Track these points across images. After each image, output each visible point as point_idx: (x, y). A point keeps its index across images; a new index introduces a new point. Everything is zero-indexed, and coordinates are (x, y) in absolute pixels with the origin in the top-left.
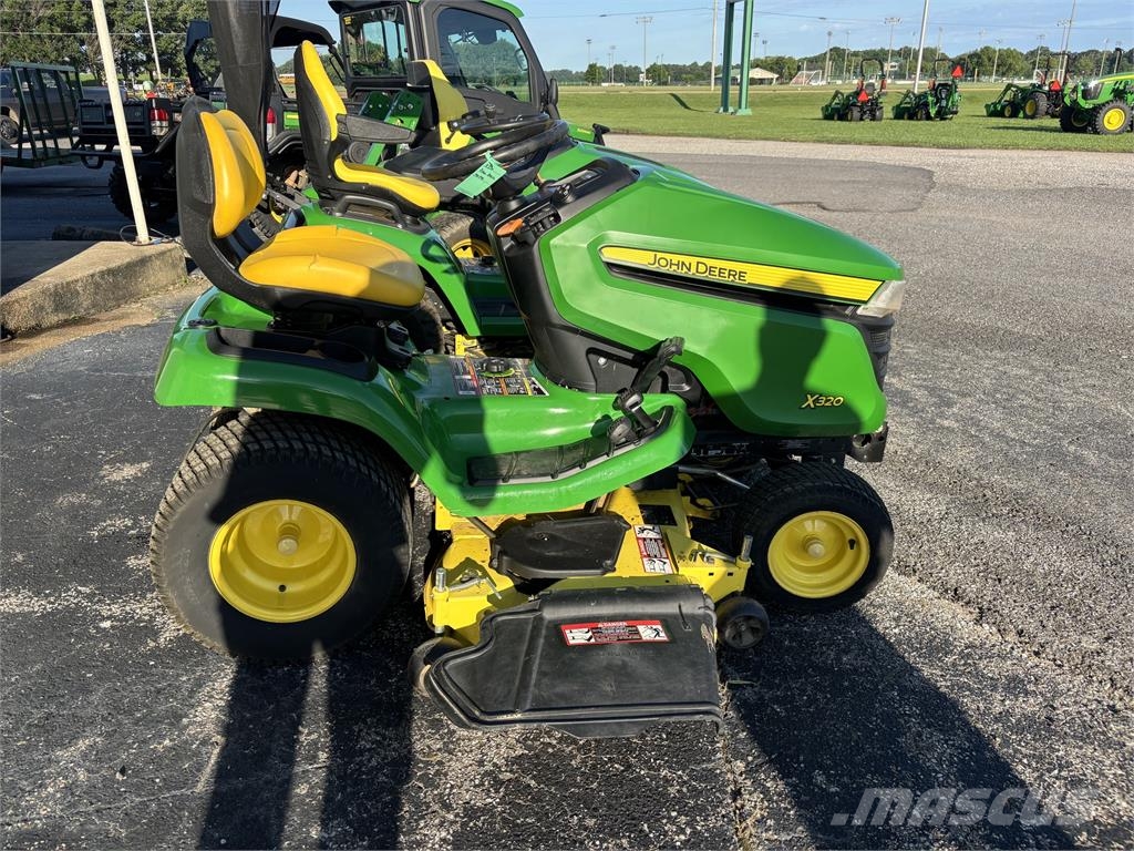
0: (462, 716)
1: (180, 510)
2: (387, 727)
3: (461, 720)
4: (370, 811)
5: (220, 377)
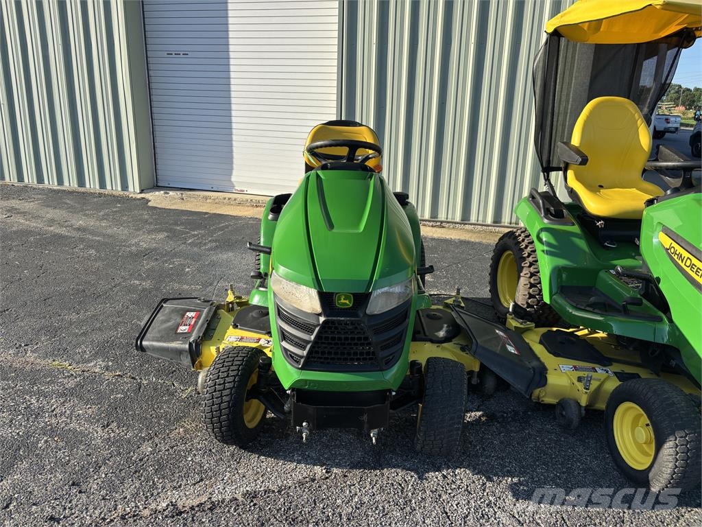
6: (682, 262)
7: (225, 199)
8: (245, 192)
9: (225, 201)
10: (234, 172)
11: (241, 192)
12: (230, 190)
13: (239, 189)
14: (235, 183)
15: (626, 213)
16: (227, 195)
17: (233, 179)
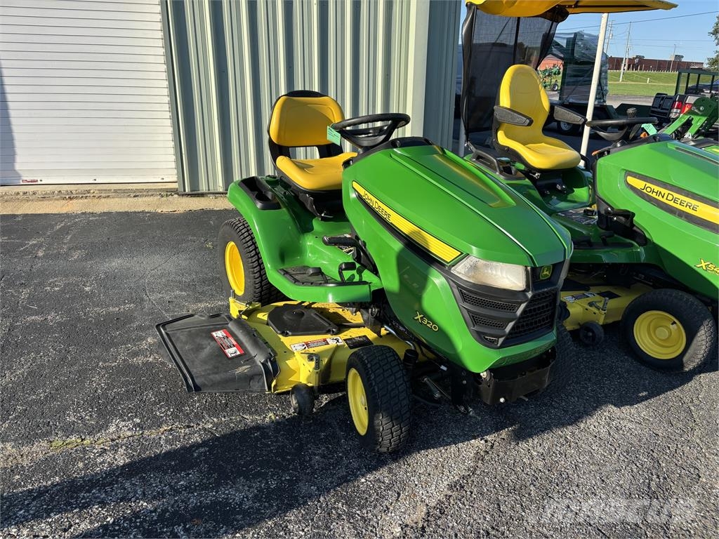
6: (663, 197)
7: (18, 193)
8: (39, 182)
9: (18, 196)
10: (19, 159)
11: (33, 183)
12: (16, 182)
13: (28, 179)
14: (19, 172)
15: (565, 163)
16: (16, 189)
17: (18, 167)
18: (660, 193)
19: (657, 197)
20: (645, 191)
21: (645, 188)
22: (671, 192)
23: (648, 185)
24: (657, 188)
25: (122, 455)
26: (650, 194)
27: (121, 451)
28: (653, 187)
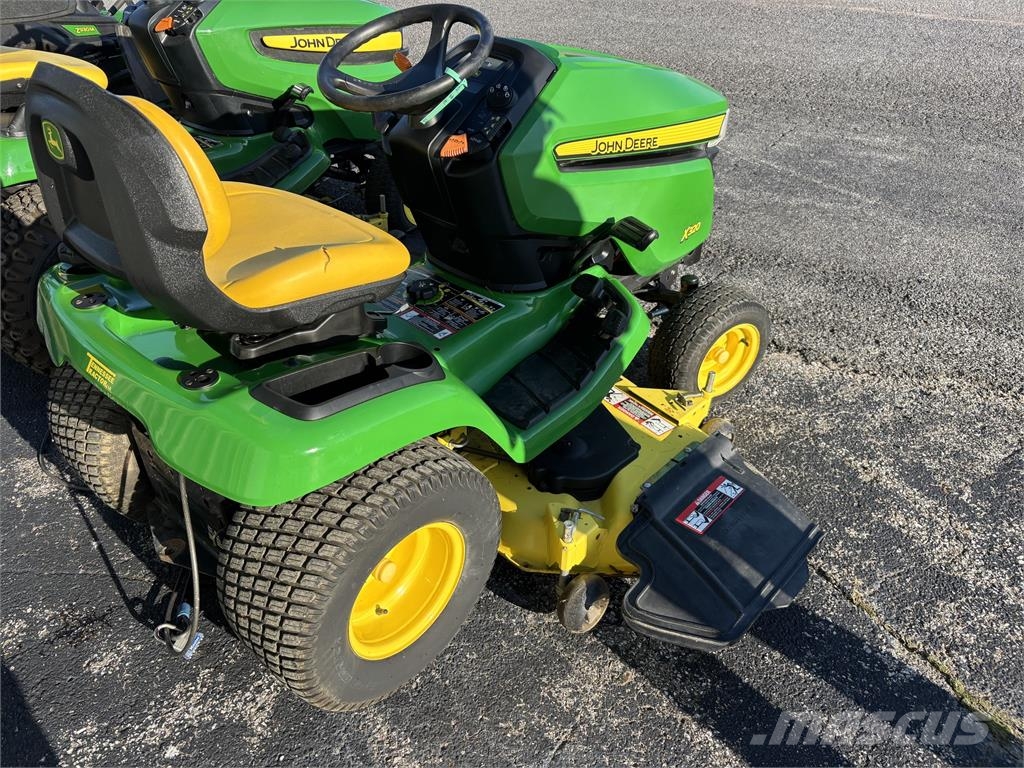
0: (707, 641)
1: (324, 607)
2: (564, 676)
3: (709, 645)
4: (640, 753)
5: (308, 452)
6: (323, 45)
18: (318, 41)
19: (317, 49)
20: (298, 48)
21: (297, 43)
22: (328, 35)
23: (298, 37)
24: (311, 37)
25: (940, 616)
26: (307, 48)
27: (933, 624)
28: (305, 37)
